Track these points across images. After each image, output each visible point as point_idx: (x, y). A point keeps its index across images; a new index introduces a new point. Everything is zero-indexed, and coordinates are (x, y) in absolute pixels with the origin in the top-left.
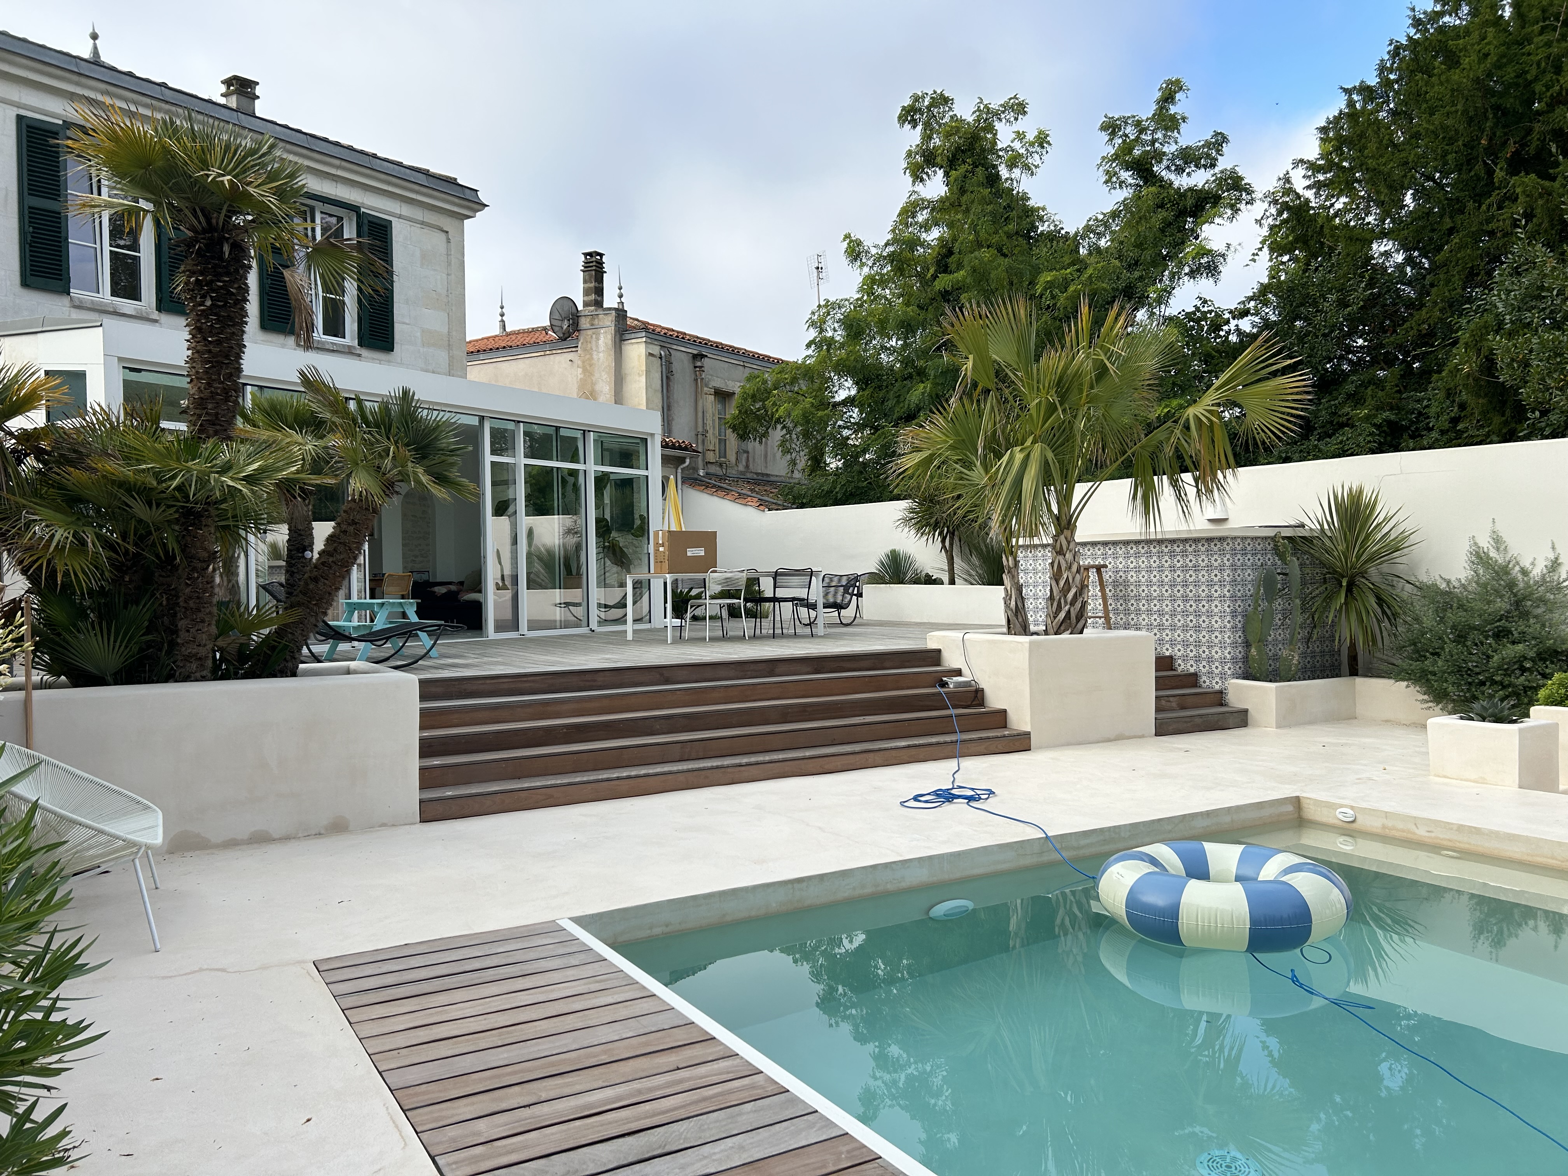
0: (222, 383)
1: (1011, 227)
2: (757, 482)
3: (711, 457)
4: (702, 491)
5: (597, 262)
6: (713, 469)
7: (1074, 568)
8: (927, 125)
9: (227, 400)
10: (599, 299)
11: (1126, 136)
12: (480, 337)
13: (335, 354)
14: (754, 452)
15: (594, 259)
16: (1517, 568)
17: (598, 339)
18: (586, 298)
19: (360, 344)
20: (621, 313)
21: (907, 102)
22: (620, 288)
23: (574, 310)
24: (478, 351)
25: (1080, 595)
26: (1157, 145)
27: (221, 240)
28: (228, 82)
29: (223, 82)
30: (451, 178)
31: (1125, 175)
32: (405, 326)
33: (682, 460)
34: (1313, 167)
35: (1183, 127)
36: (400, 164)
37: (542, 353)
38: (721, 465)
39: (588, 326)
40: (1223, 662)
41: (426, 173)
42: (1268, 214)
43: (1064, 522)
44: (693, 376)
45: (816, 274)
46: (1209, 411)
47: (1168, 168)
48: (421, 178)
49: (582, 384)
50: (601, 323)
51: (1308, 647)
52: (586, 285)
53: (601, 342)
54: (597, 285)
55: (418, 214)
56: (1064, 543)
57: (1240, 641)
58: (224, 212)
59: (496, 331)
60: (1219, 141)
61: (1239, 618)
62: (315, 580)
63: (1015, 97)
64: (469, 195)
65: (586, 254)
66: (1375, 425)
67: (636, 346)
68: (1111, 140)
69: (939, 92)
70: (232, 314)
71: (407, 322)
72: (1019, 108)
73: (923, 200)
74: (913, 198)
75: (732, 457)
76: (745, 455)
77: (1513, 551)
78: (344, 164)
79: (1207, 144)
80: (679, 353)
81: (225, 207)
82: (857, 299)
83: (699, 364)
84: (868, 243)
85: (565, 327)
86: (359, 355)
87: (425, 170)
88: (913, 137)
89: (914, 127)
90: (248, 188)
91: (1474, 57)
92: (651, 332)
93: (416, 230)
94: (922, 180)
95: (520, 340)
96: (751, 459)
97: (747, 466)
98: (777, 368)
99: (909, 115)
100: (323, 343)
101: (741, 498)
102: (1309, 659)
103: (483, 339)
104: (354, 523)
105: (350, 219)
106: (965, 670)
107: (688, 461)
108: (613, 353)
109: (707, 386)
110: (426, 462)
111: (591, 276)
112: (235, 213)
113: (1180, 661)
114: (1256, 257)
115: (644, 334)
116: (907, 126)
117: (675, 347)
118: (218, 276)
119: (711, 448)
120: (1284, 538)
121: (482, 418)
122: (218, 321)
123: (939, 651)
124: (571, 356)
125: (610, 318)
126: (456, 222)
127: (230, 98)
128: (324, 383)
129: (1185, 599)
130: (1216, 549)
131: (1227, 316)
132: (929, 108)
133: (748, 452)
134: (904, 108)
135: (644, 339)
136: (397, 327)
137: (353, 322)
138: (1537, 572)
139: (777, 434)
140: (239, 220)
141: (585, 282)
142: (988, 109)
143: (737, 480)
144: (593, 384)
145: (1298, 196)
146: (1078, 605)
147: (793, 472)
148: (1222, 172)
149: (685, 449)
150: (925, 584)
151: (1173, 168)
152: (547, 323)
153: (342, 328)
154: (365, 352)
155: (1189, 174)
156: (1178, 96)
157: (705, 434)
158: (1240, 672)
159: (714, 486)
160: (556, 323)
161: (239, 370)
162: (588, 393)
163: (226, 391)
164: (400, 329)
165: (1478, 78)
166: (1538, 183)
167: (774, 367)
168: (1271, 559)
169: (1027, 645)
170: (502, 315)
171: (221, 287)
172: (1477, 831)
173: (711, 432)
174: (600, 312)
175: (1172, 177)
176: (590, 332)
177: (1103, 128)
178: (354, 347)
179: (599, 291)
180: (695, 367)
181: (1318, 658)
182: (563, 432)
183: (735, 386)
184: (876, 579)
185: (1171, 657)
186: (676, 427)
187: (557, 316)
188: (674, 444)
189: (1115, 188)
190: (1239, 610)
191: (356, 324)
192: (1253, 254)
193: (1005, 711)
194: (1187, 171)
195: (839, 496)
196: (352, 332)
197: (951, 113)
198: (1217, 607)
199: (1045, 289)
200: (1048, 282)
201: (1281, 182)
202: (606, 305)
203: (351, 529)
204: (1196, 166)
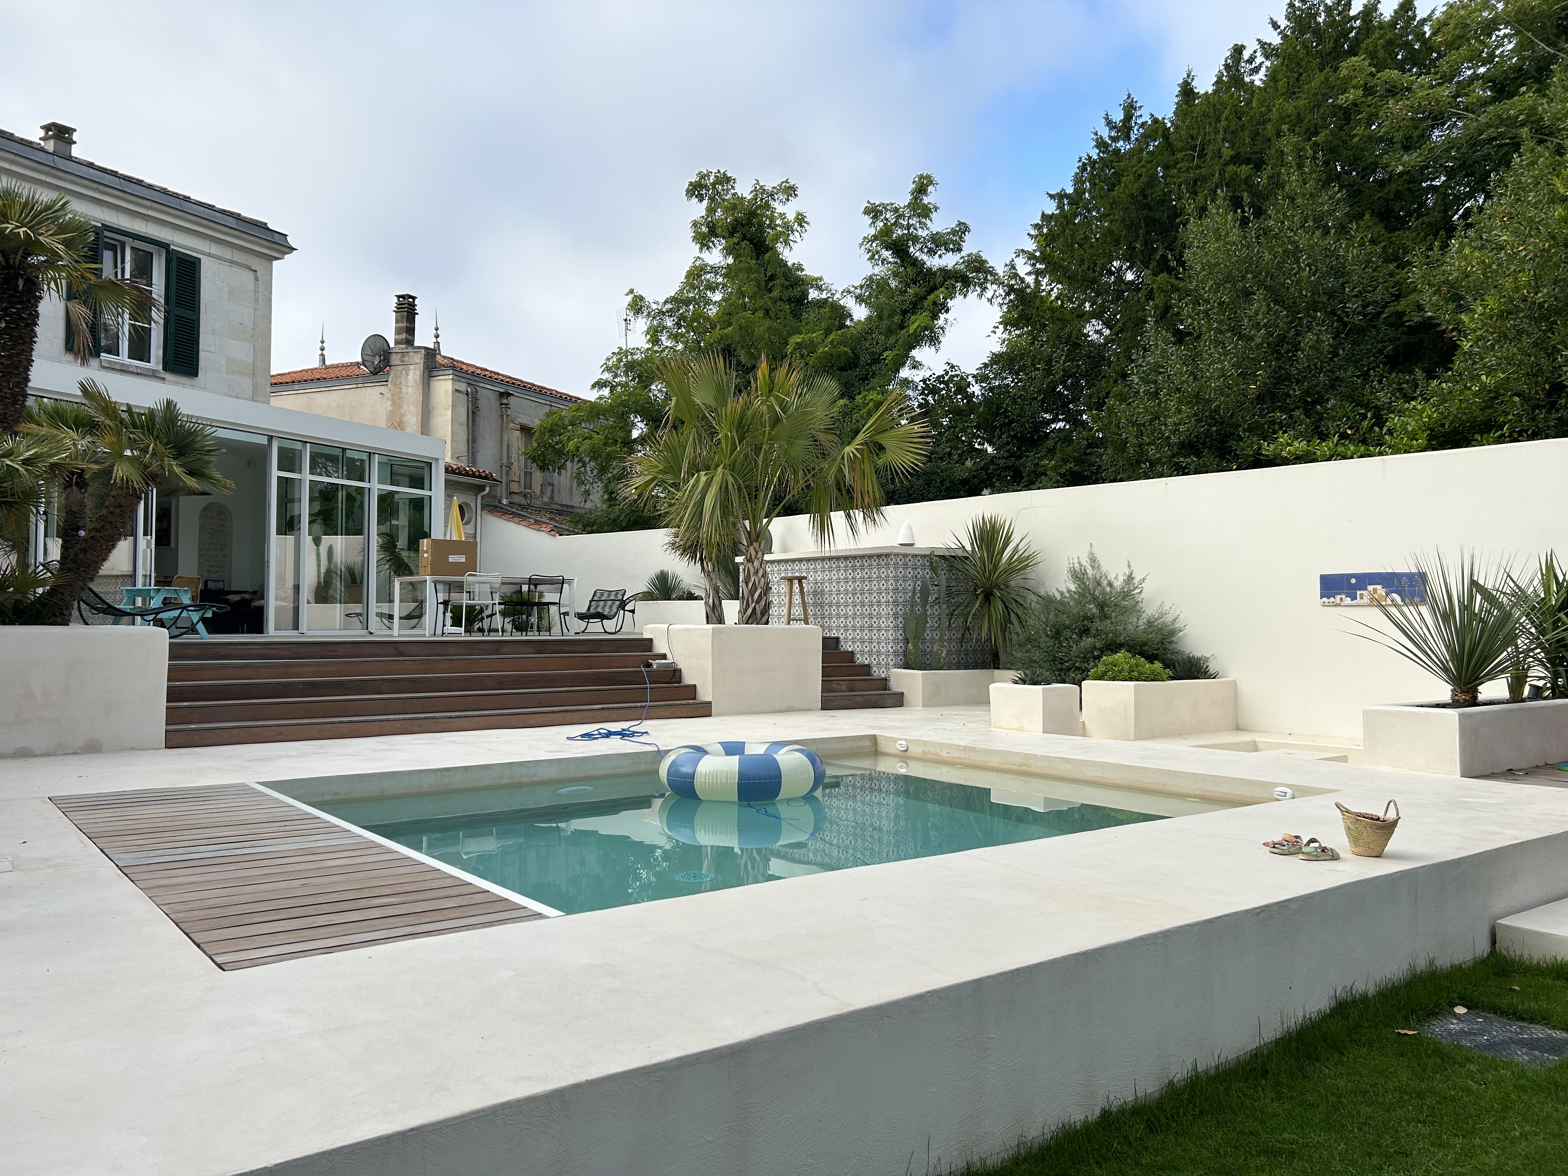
0: (11, 389)
1: (775, 293)
2: (560, 513)
3: (515, 487)
4: (500, 517)
5: (409, 304)
6: (517, 499)
7: (760, 573)
8: (712, 199)
9: (15, 402)
10: (410, 338)
11: (887, 219)
12: (300, 369)
13: (139, 376)
14: (559, 485)
15: (406, 301)
16: (1106, 582)
17: (407, 375)
18: (398, 337)
19: (165, 369)
20: (431, 354)
21: (694, 179)
22: (437, 329)
23: (386, 347)
24: (293, 382)
25: (765, 595)
26: (912, 230)
27: (17, 276)
28: (47, 128)
29: (42, 127)
30: (261, 223)
31: (887, 254)
32: (210, 355)
33: (482, 488)
34: (1031, 256)
35: (934, 216)
36: (211, 207)
37: (355, 386)
38: (525, 496)
39: (398, 362)
40: (887, 656)
41: (237, 217)
42: (997, 294)
43: (754, 536)
44: (500, 412)
45: (624, 326)
46: (856, 449)
47: (921, 250)
48: (231, 222)
49: (391, 416)
50: (411, 360)
51: (962, 646)
52: (398, 325)
53: (411, 376)
54: (408, 325)
55: (227, 253)
56: (753, 553)
57: (901, 638)
58: (20, 254)
59: (316, 364)
60: (962, 229)
61: (901, 619)
62: (84, 551)
63: (787, 181)
64: (277, 238)
65: (399, 297)
66: (1060, 474)
67: (443, 382)
68: (873, 223)
69: (722, 172)
70: (23, 335)
71: (212, 350)
72: (790, 191)
73: (706, 265)
74: (698, 263)
75: (537, 489)
76: (550, 487)
77: (1104, 569)
78: (154, 205)
79: (954, 232)
80: (485, 391)
81: (21, 250)
82: (648, 349)
83: (505, 401)
84: (649, 298)
85: (376, 362)
86: (163, 379)
87: (236, 214)
88: (698, 209)
89: (701, 201)
90: (40, 238)
91: (1132, 177)
92: (457, 369)
93: (225, 267)
94: (708, 248)
95: (337, 372)
96: (556, 492)
97: (552, 498)
98: (573, 406)
99: (696, 190)
100: (127, 366)
101: (537, 524)
102: (962, 656)
103: (302, 371)
104: (120, 506)
105: (160, 255)
106: (669, 656)
107: (487, 489)
108: (421, 387)
109: (512, 422)
110: (184, 459)
111: (403, 316)
112: (30, 255)
113: (858, 656)
114: (997, 330)
115: (451, 372)
116: (695, 200)
117: (482, 385)
118: (12, 304)
119: (516, 479)
120: (936, 556)
121: (271, 438)
122: (10, 340)
123: (651, 640)
124: (382, 389)
125: (420, 356)
126: (263, 262)
127: (47, 142)
128: (100, 393)
129: (863, 604)
130: (883, 563)
131: (970, 379)
132: (714, 185)
133: (553, 485)
134: (691, 184)
135: (451, 377)
136: (202, 355)
137: (158, 348)
138: (1118, 584)
139: (571, 467)
140: (34, 260)
141: (397, 322)
142: (764, 190)
143: (539, 510)
144: (402, 416)
145: (1022, 280)
146: (763, 603)
147: (585, 501)
148: (969, 256)
149: (486, 478)
150: (687, 599)
151: (926, 250)
152: (360, 360)
153: (147, 353)
154: (168, 376)
155: (940, 256)
156: (930, 189)
157: (509, 466)
158: (901, 663)
159: (513, 513)
160: (367, 358)
161: (27, 380)
162: (397, 423)
163: (14, 396)
164: (204, 357)
165: (1132, 194)
166: (1168, 282)
167: (571, 405)
168: (928, 572)
169: (711, 631)
170: (322, 349)
171: (14, 313)
172: (973, 749)
173: (515, 464)
174: (410, 350)
175: (925, 257)
176: (400, 368)
177: (867, 212)
178: (158, 371)
179: (411, 331)
180: (502, 404)
181: (971, 655)
182: (349, 454)
183: (535, 422)
184: (648, 596)
185: (852, 652)
186: (480, 458)
187: (369, 352)
188: (474, 473)
189: (878, 265)
190: (901, 613)
191: (161, 351)
192: (995, 327)
193: (695, 686)
194: (939, 253)
195: (624, 524)
196: (157, 357)
197: (733, 191)
198: (885, 610)
199: (795, 349)
200: (797, 343)
201: (1008, 268)
202: (417, 343)
203: (118, 511)
204: (946, 250)
